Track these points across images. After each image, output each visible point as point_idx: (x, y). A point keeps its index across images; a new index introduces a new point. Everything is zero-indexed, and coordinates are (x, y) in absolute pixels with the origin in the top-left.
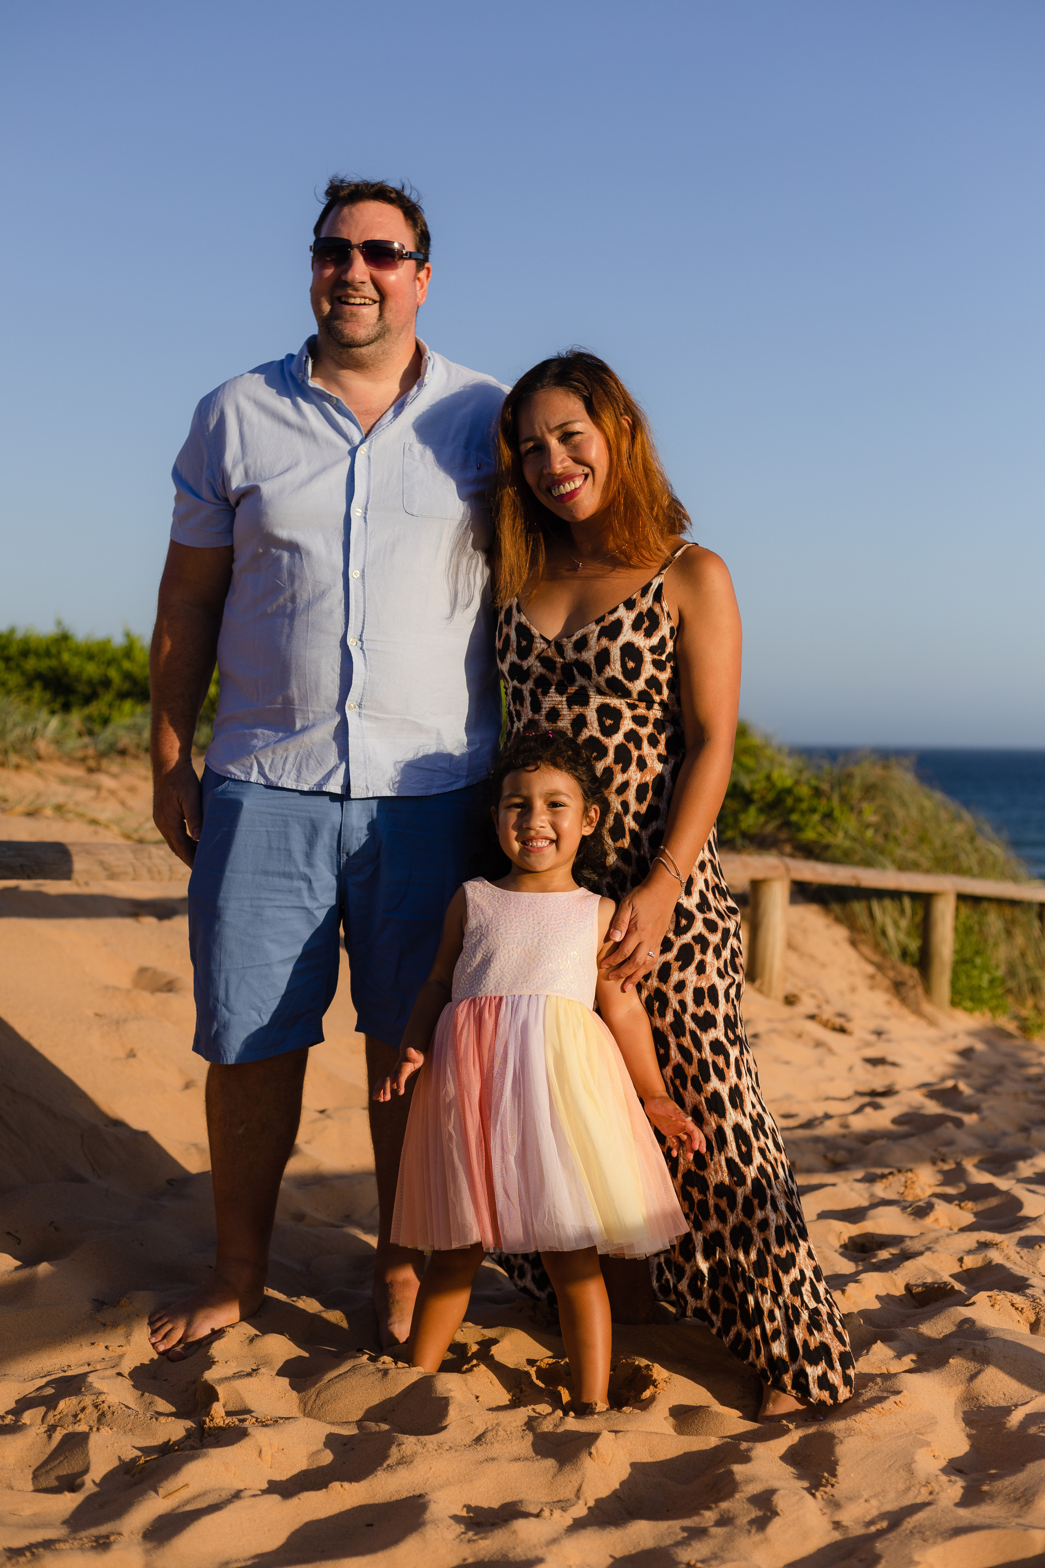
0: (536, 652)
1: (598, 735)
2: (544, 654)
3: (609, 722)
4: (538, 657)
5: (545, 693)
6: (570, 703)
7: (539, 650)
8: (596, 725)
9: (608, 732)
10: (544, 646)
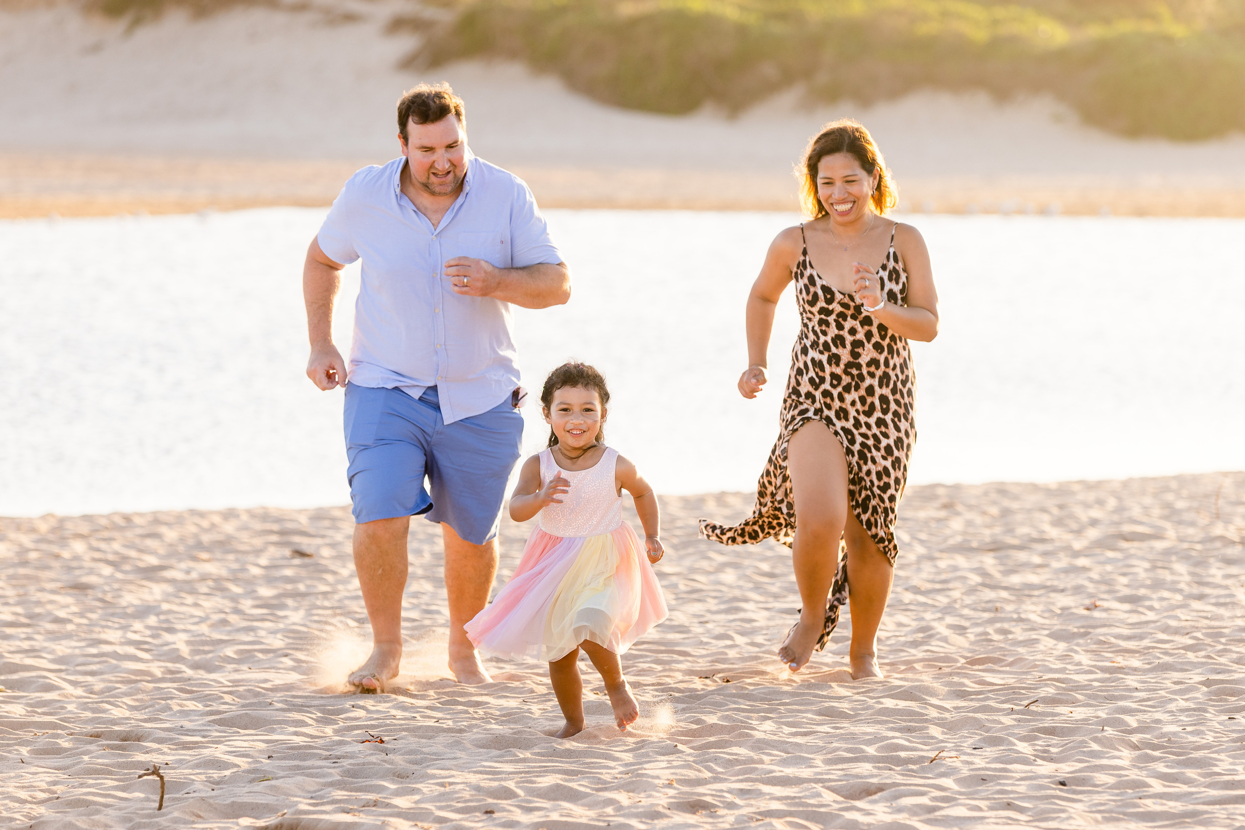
0: (837, 301)
1: (879, 340)
2: (842, 302)
3: (883, 333)
4: (839, 303)
5: (845, 320)
6: (862, 324)
7: (839, 299)
8: (878, 335)
9: (883, 338)
10: (842, 296)
